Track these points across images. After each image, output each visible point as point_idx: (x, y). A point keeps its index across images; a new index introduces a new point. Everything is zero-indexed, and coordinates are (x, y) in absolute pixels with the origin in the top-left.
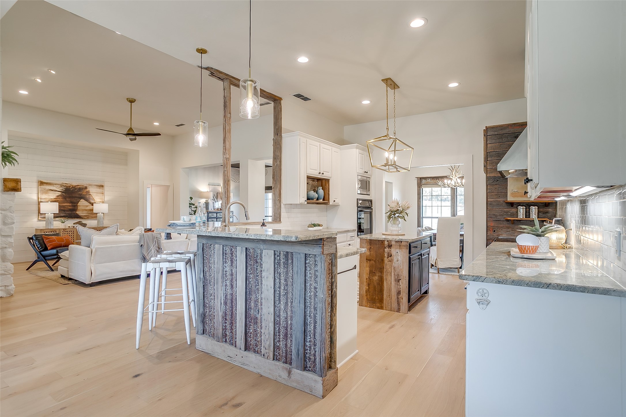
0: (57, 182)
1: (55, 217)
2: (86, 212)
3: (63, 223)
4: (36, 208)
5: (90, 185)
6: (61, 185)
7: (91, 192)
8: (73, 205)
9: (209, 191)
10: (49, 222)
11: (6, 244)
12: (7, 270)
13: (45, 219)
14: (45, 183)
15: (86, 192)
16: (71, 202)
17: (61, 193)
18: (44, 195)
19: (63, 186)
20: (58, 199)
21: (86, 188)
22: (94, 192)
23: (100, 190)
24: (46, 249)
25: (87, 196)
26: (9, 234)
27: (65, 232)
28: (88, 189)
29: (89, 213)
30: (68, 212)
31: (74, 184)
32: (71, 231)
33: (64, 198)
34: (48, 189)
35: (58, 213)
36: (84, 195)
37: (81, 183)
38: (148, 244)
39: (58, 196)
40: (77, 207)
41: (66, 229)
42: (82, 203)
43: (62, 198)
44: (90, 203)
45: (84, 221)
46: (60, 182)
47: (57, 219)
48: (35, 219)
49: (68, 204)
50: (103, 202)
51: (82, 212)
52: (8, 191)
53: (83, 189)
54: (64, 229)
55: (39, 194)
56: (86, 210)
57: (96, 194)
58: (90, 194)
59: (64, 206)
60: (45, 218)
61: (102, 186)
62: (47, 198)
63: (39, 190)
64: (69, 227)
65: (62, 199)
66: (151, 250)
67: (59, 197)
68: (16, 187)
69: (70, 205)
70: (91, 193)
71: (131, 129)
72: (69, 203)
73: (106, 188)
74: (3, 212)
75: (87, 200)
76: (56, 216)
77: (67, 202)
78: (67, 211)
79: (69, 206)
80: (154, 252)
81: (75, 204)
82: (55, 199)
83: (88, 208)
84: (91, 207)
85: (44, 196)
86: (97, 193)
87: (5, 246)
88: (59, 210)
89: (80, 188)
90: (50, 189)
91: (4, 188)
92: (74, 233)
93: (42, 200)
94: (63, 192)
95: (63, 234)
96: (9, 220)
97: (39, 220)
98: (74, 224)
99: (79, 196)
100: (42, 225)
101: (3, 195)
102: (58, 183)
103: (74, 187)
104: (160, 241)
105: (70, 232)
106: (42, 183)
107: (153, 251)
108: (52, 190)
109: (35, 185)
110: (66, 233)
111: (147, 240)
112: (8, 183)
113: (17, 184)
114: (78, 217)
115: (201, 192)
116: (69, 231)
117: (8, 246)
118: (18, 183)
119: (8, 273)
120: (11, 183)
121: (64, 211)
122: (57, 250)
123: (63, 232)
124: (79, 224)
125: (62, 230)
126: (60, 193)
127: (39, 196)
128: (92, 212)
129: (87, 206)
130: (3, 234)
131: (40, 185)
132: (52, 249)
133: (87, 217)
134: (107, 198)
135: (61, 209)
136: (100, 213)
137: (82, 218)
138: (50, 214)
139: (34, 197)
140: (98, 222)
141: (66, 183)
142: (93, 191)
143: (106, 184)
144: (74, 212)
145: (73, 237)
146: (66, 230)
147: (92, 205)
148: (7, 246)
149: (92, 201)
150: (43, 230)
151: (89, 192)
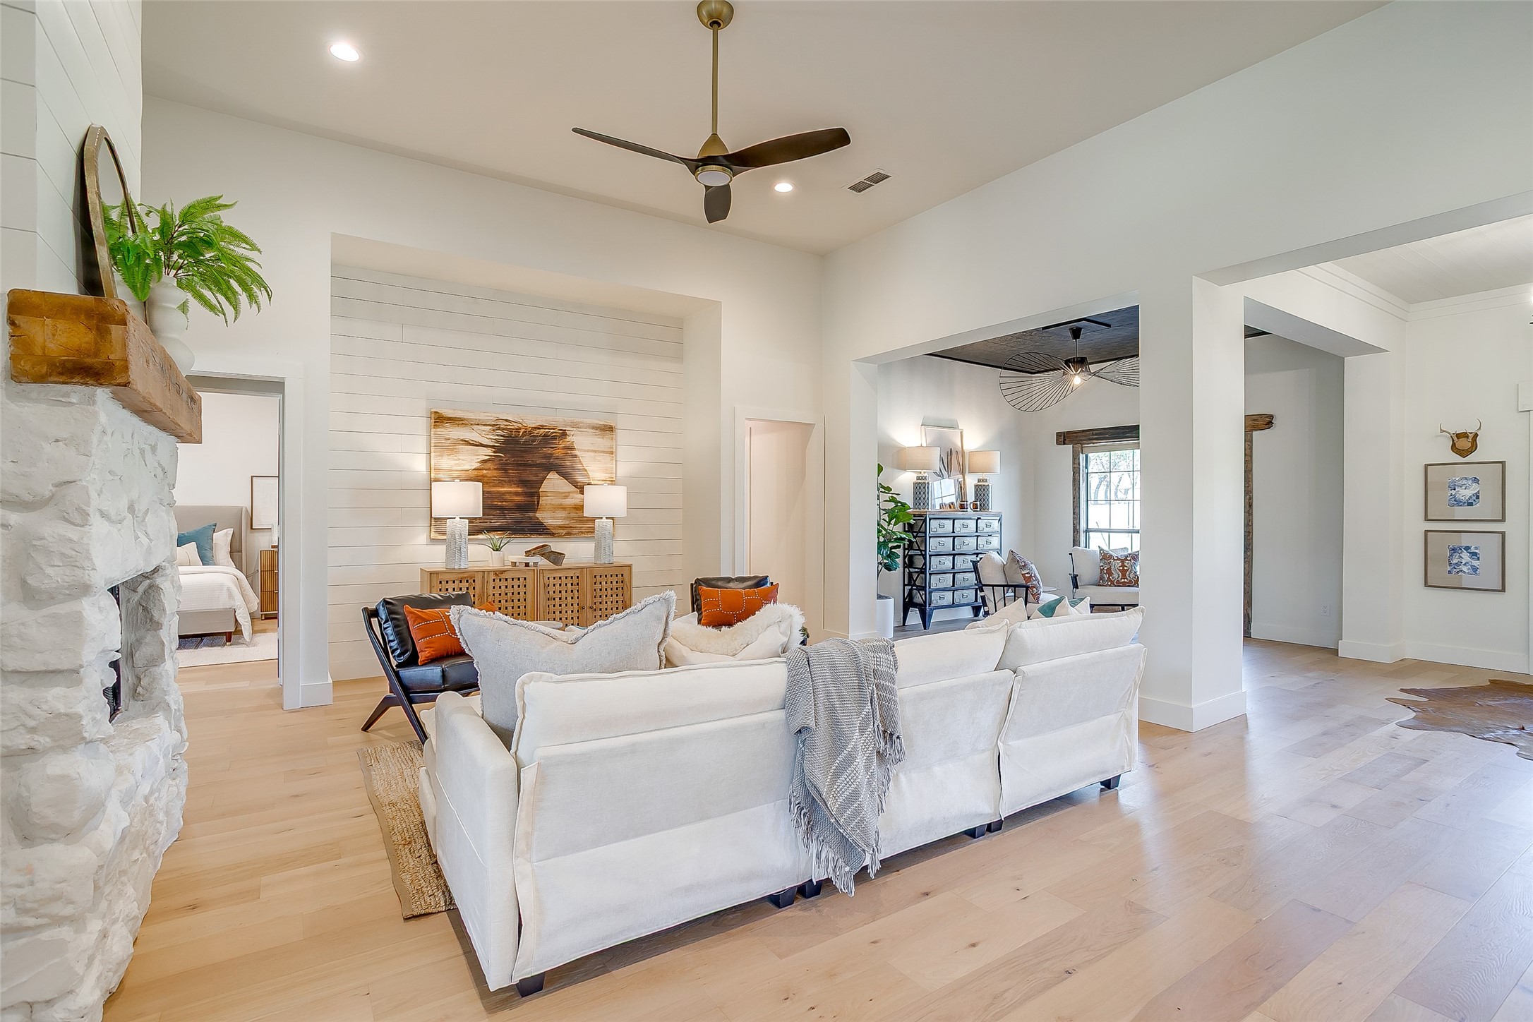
0: (482, 417)
1: (474, 531)
2: (563, 514)
3: (497, 550)
4: (421, 501)
5: (575, 425)
6: (495, 427)
7: (581, 450)
8: (526, 493)
9: (924, 445)
10: (455, 550)
11: (33, 730)
12: (28, 905)
13: (444, 537)
14: (449, 419)
15: (563, 449)
16: (522, 483)
17: (494, 452)
18: (445, 458)
19: (499, 429)
20: (485, 472)
21: (564, 434)
22: (587, 448)
23: (603, 442)
24: (412, 661)
25: (568, 463)
26: (54, 664)
27: (500, 580)
28: (569, 438)
29: (573, 518)
30: (513, 515)
31: (531, 422)
32: (519, 579)
33: (503, 467)
34: (458, 440)
35: (481, 516)
36: (557, 458)
37: (550, 419)
38: (834, 721)
39: (485, 462)
40: (539, 497)
41: (503, 572)
42: (553, 484)
43: (495, 469)
44: (575, 484)
45: (556, 545)
46: (490, 416)
47: (480, 537)
48: (422, 538)
49: (513, 489)
50: (613, 482)
51: (552, 515)
52: (40, 379)
53: (554, 438)
54: (498, 573)
55: (433, 454)
56: (563, 508)
57: (592, 454)
58: (575, 456)
59: (501, 496)
60: (443, 533)
61: (611, 429)
62: (455, 468)
63: (433, 441)
64: (514, 564)
65: (495, 473)
66: (851, 759)
67: (489, 465)
68: (96, 355)
69: (519, 489)
70: (577, 452)
71: (714, 139)
72: (515, 484)
73: (620, 434)
74: (14, 518)
75: (565, 476)
76: (476, 528)
77: (510, 483)
78: (510, 510)
79: (517, 494)
80: (868, 768)
81: (532, 488)
82: (476, 473)
83: (569, 502)
84: (575, 498)
85: (447, 463)
86: (595, 452)
87: (21, 740)
88: (488, 508)
89: (546, 435)
90: (462, 438)
91: (14, 358)
92: (525, 586)
93: (441, 476)
94: (498, 450)
95: (494, 588)
96: (49, 571)
97: (433, 541)
98: (528, 553)
99: (544, 461)
100: (436, 557)
101: (13, 406)
102: (484, 420)
103: (530, 433)
104: (892, 692)
105: (516, 583)
106: (440, 419)
107: (861, 760)
108: (468, 443)
109: (422, 424)
110: (503, 584)
111: (828, 694)
112: (43, 325)
113: (102, 332)
114: (539, 529)
115: (901, 450)
116: (513, 579)
117: (48, 739)
118: (108, 331)
119: (40, 921)
120: (62, 325)
121: (502, 509)
122: (443, 671)
123: (494, 580)
124: (542, 555)
125: (492, 577)
126: (489, 452)
127: (432, 463)
128: (580, 515)
129: (566, 495)
130: (13, 661)
131: (435, 426)
132: (432, 661)
133: (567, 532)
134: (623, 470)
135: (490, 504)
136: (604, 520)
137: (552, 534)
138: (458, 518)
139: (419, 464)
140: (598, 548)
141: (506, 420)
142: (582, 442)
143: (620, 423)
144: (531, 515)
145: (525, 600)
146: (503, 576)
147: (582, 492)
148: (42, 740)
149: (580, 479)
150: (437, 573)
151: (570, 448)
